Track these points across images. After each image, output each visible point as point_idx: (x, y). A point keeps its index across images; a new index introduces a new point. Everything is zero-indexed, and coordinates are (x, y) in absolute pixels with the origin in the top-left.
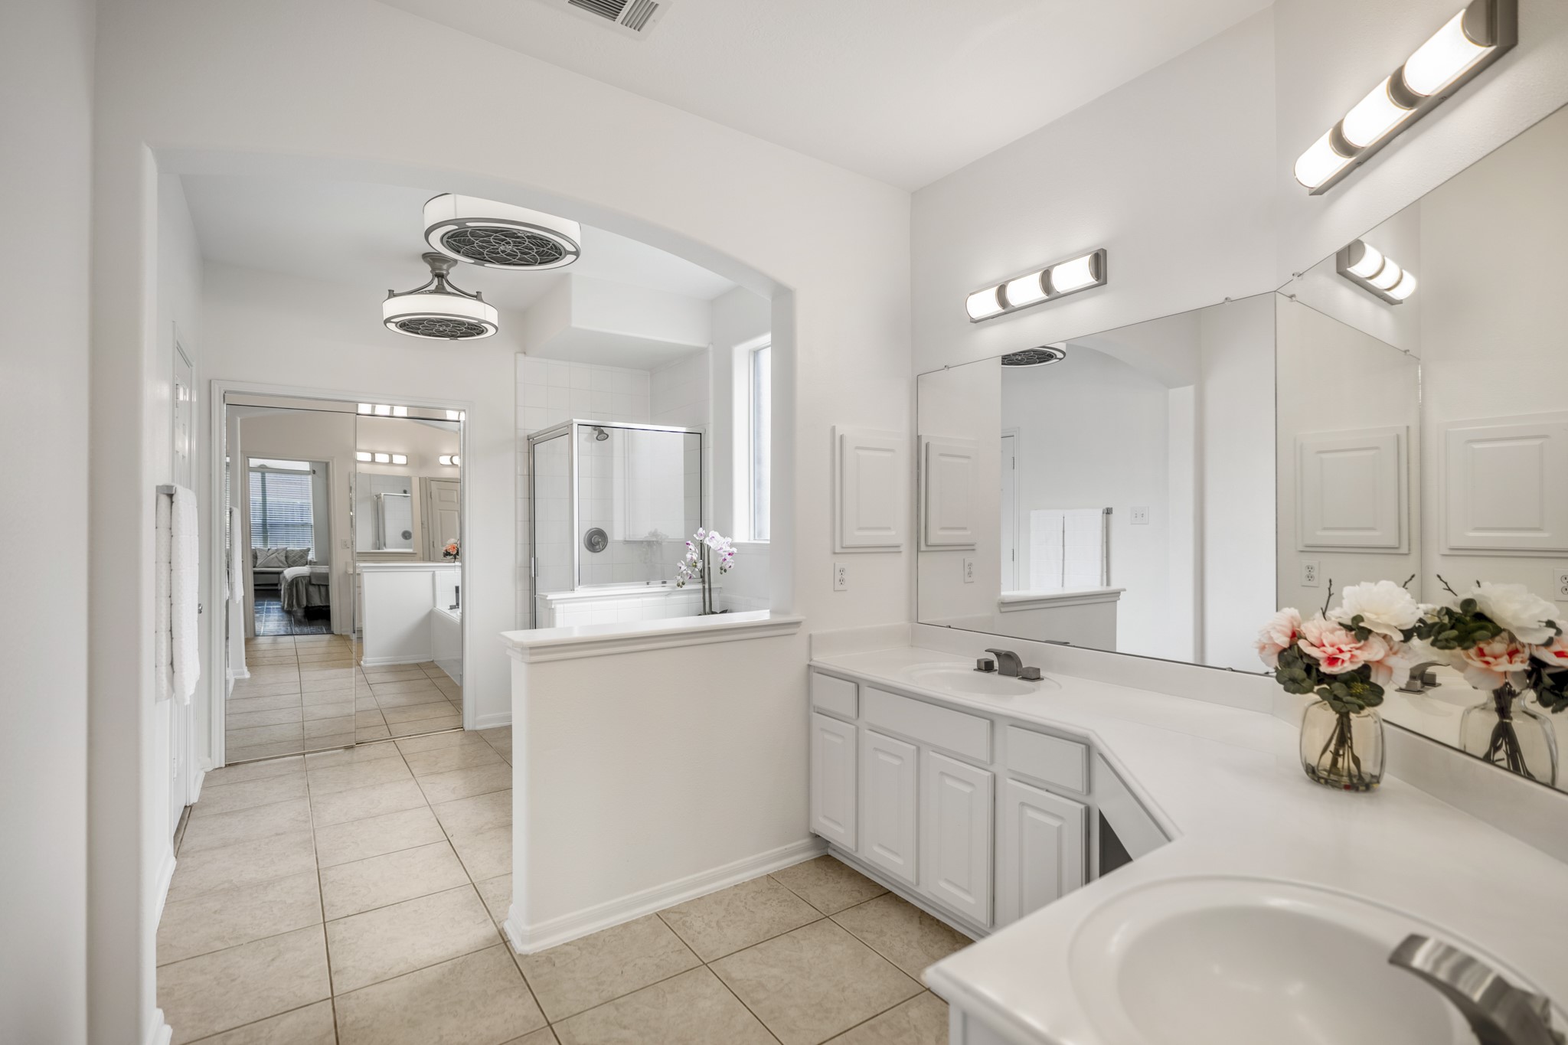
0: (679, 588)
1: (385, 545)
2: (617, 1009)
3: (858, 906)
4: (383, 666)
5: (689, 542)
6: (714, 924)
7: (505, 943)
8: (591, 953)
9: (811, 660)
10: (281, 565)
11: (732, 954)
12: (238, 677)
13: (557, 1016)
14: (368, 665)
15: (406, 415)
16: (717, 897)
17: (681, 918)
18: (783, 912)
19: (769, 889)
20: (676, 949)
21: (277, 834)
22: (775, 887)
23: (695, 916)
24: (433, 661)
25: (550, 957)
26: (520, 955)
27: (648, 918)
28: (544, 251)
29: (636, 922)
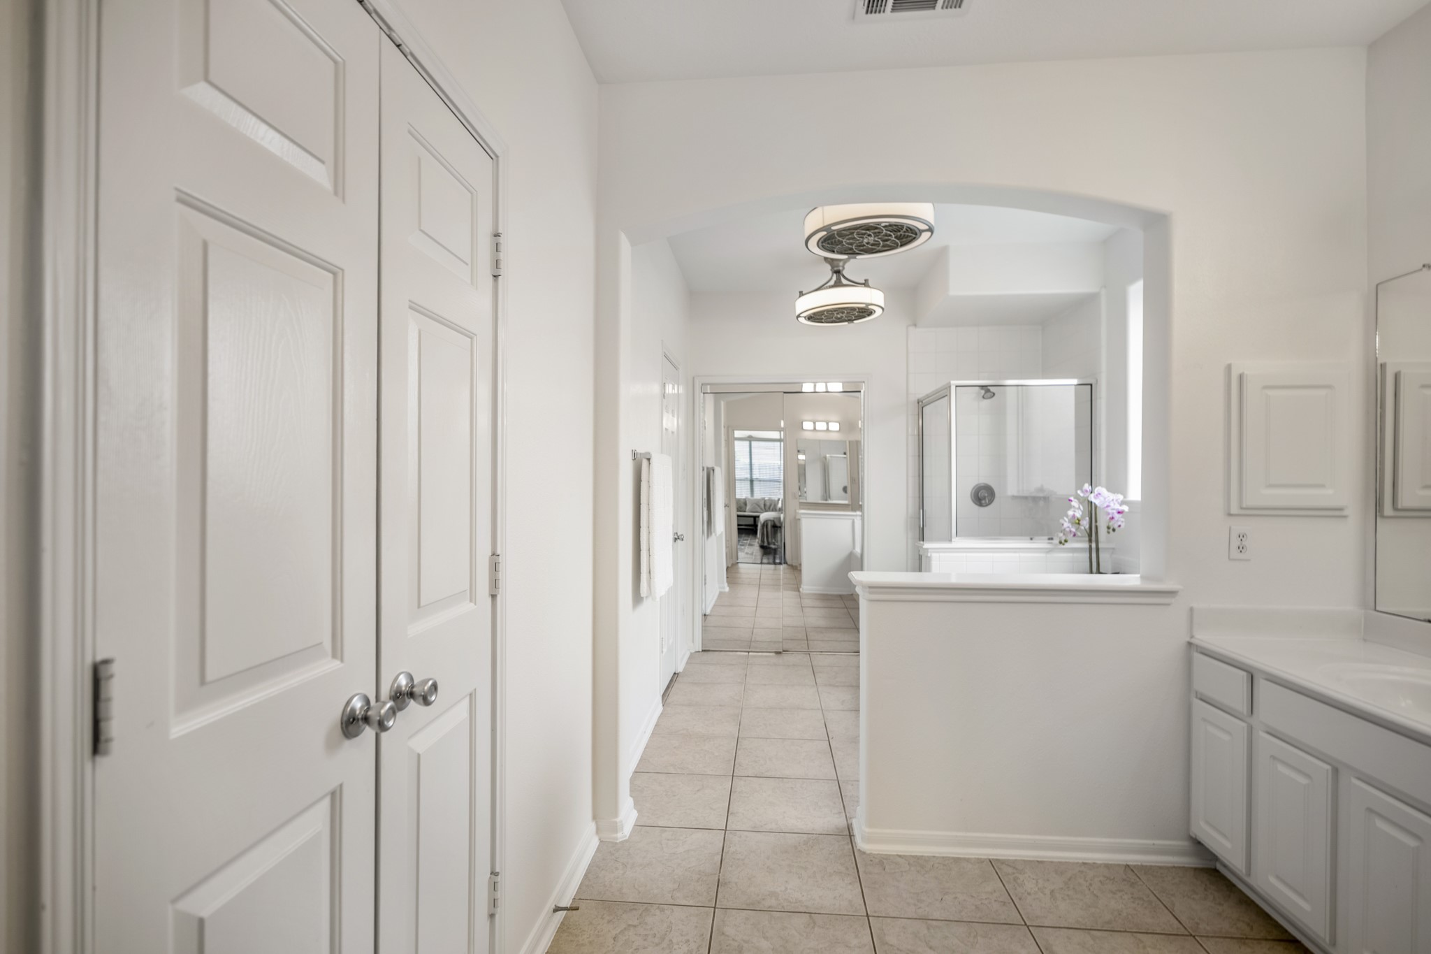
0: (1061, 546)
1: (830, 497)
2: (928, 929)
3: (1243, 940)
4: (815, 594)
5: (1072, 498)
6: (1047, 892)
7: (850, 836)
8: (918, 872)
9: (1192, 637)
10: (759, 510)
11: (1059, 928)
12: (722, 590)
13: (875, 912)
14: (804, 592)
15: (842, 390)
16: (1060, 868)
17: (1014, 873)
18: (1135, 909)
19: (1124, 880)
20: (1001, 900)
21: (720, 706)
22: (1133, 881)
23: (1029, 877)
24: (852, 595)
25: (882, 861)
26: (859, 850)
27: (980, 861)
28: (901, 235)
29: (968, 860)
